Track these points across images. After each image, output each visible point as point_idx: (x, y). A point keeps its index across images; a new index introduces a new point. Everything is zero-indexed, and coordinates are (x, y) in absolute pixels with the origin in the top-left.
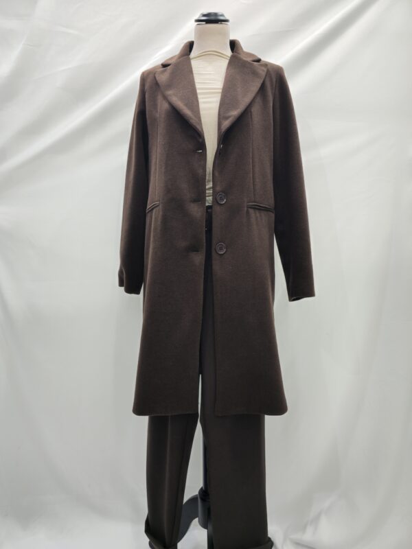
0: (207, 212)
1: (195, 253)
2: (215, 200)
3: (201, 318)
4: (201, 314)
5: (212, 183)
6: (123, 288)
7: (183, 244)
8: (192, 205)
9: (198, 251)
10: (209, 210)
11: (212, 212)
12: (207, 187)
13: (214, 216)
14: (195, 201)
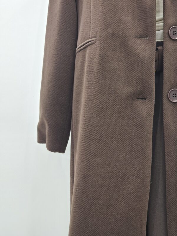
0: (157, 49)
1: (141, 101)
2: (167, 34)
3: (149, 183)
4: (149, 179)
5: (162, 14)
6: (44, 145)
7: (126, 90)
8: (138, 41)
9: (145, 99)
10: (159, 48)
11: (163, 50)
12: (157, 18)
13: (165, 55)
14: (140, 37)
